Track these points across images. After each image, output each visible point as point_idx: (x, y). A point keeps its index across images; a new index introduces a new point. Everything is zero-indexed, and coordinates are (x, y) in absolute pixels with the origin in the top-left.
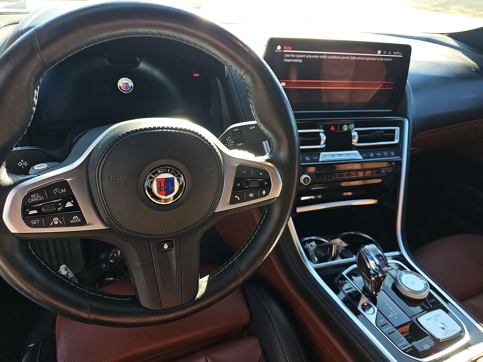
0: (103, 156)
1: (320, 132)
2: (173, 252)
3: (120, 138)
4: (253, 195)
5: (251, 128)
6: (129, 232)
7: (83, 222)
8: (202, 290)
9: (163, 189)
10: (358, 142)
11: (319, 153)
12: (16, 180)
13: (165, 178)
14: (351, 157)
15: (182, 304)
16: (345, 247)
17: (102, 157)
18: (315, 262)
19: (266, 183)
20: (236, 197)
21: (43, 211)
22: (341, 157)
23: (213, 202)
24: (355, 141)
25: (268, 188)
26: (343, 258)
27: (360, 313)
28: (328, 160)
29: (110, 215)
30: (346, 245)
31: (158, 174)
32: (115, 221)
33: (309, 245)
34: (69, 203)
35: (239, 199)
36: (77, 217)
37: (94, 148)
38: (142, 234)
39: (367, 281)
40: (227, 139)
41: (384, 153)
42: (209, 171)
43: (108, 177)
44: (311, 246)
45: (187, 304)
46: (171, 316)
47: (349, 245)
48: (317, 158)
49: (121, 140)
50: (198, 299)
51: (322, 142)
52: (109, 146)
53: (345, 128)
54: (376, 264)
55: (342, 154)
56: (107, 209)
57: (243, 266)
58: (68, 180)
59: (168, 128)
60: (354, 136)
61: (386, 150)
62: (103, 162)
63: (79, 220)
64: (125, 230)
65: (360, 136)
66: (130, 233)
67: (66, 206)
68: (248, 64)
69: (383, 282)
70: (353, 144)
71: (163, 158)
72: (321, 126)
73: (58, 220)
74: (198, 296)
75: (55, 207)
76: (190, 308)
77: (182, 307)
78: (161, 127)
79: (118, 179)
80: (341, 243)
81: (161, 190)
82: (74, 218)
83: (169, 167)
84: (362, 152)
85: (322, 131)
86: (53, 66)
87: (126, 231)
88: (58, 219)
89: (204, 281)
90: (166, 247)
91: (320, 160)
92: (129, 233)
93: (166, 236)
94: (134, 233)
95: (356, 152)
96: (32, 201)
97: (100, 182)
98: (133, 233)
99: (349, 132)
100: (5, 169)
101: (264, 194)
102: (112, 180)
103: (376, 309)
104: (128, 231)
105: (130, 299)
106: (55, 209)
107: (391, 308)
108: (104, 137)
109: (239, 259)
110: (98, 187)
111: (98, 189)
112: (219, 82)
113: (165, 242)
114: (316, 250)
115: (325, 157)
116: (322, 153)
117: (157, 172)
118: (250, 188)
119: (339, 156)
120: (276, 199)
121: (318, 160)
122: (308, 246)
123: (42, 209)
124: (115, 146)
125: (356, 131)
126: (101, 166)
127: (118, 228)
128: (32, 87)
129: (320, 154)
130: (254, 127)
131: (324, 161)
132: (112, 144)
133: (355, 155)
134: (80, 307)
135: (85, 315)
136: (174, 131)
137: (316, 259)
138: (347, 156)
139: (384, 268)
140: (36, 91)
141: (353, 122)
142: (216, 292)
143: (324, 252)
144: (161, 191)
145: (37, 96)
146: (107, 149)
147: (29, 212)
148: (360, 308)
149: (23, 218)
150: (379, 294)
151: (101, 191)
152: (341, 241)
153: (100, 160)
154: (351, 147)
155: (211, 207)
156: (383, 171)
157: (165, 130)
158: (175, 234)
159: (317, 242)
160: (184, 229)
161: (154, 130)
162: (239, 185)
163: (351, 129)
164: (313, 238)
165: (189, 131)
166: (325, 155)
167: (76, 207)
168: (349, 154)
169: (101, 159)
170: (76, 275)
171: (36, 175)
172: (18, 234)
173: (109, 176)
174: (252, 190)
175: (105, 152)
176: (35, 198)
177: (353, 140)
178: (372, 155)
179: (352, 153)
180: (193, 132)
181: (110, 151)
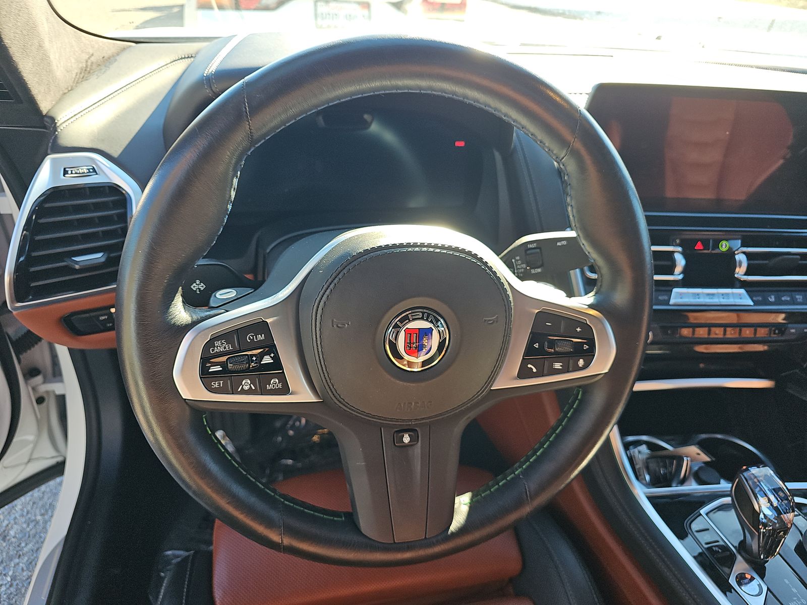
0: (326, 286)
1: (673, 252)
2: (418, 449)
3: (353, 260)
4: (561, 366)
5: (559, 244)
6: (355, 411)
7: (285, 390)
8: (459, 519)
9: (414, 346)
10: (746, 274)
11: (669, 288)
12: (195, 317)
13: (419, 329)
14: (731, 301)
15: (425, 537)
16: (706, 463)
17: (324, 288)
18: (644, 482)
19: (586, 347)
20: (529, 366)
21: (229, 368)
22: (712, 298)
23: (492, 372)
24: (740, 272)
25: (589, 355)
26: (701, 482)
27: (732, 590)
28: (687, 303)
29: (329, 381)
30: (707, 459)
31: (408, 321)
32: (335, 392)
33: (636, 450)
34: (268, 357)
35: (535, 370)
36: (277, 381)
37: (311, 271)
38: (374, 416)
39: (750, 533)
40: (513, 260)
41: (798, 297)
42: (490, 320)
43: (331, 321)
44: (639, 452)
45: (434, 540)
46: (408, 555)
47: (714, 459)
48: (666, 298)
49: (355, 263)
50: (452, 533)
51: (678, 269)
52: (337, 272)
53: (724, 246)
54: (772, 505)
55: (713, 295)
56: (325, 372)
57: (532, 485)
58: (269, 321)
59: (429, 246)
60: (740, 263)
61: (800, 291)
62: (325, 296)
63: (280, 386)
64: (348, 408)
65: (752, 262)
66: (356, 414)
67: (262, 363)
68: (576, 139)
69: (783, 539)
70: (736, 276)
71: (418, 296)
72: (678, 241)
73: (249, 383)
74: (454, 527)
75: (247, 363)
76: (439, 547)
77: (426, 543)
78: (419, 244)
79: (347, 325)
80: (699, 454)
81: (410, 347)
82: (272, 381)
83: (427, 311)
84: (751, 291)
85: (680, 249)
86: (263, 141)
87: (350, 409)
88: (249, 381)
89: (462, 502)
90: (406, 439)
91: (672, 301)
92: (354, 413)
93: (410, 423)
94: (362, 414)
95: (742, 291)
96: (215, 351)
97: (318, 329)
98: (359, 413)
99: (731, 254)
100: (181, 299)
101: (580, 366)
102: (337, 326)
103: (765, 589)
104: (352, 410)
105: (343, 518)
106: (248, 365)
107: (794, 590)
108: (327, 254)
109: (526, 473)
110: (315, 336)
111: (315, 339)
112: (498, 156)
113: (406, 431)
114: (649, 460)
115: (681, 297)
116: (675, 290)
117: (406, 318)
118: (556, 353)
119: (708, 297)
120: (602, 375)
121: (667, 302)
122: (634, 452)
123: (229, 365)
124: (345, 271)
125: (744, 253)
126: (322, 303)
127: (338, 403)
128: (231, 173)
129: (672, 291)
130: (564, 243)
131: (679, 303)
132: (342, 268)
133: (739, 297)
134: (269, 523)
135: (275, 537)
136: (438, 250)
137: (648, 478)
138: (723, 298)
139: (788, 515)
140: (235, 179)
141: (740, 236)
142: (482, 524)
143: (665, 467)
144: (410, 349)
145: (236, 187)
146: (333, 276)
147: (210, 369)
148: (732, 581)
149: (201, 378)
150: (771, 560)
151: (319, 343)
152: (699, 451)
153: (321, 293)
154: (732, 282)
155: (487, 381)
156: (793, 331)
157: (425, 249)
158: (424, 421)
159: (651, 446)
160: (441, 414)
161: (407, 249)
162: (536, 346)
163: (734, 250)
164: (644, 438)
165: (463, 251)
166: (681, 294)
167: (277, 364)
168: (727, 294)
169: (323, 291)
170: (238, 450)
171: (223, 311)
172: (191, 401)
173: (333, 321)
174: (558, 356)
175: (330, 281)
176: (220, 347)
177: (737, 270)
178: (772, 299)
179: (733, 293)
180: (469, 253)
181: (337, 279)
